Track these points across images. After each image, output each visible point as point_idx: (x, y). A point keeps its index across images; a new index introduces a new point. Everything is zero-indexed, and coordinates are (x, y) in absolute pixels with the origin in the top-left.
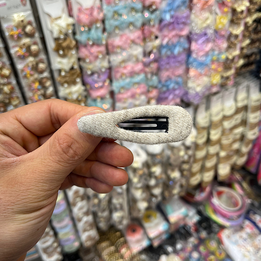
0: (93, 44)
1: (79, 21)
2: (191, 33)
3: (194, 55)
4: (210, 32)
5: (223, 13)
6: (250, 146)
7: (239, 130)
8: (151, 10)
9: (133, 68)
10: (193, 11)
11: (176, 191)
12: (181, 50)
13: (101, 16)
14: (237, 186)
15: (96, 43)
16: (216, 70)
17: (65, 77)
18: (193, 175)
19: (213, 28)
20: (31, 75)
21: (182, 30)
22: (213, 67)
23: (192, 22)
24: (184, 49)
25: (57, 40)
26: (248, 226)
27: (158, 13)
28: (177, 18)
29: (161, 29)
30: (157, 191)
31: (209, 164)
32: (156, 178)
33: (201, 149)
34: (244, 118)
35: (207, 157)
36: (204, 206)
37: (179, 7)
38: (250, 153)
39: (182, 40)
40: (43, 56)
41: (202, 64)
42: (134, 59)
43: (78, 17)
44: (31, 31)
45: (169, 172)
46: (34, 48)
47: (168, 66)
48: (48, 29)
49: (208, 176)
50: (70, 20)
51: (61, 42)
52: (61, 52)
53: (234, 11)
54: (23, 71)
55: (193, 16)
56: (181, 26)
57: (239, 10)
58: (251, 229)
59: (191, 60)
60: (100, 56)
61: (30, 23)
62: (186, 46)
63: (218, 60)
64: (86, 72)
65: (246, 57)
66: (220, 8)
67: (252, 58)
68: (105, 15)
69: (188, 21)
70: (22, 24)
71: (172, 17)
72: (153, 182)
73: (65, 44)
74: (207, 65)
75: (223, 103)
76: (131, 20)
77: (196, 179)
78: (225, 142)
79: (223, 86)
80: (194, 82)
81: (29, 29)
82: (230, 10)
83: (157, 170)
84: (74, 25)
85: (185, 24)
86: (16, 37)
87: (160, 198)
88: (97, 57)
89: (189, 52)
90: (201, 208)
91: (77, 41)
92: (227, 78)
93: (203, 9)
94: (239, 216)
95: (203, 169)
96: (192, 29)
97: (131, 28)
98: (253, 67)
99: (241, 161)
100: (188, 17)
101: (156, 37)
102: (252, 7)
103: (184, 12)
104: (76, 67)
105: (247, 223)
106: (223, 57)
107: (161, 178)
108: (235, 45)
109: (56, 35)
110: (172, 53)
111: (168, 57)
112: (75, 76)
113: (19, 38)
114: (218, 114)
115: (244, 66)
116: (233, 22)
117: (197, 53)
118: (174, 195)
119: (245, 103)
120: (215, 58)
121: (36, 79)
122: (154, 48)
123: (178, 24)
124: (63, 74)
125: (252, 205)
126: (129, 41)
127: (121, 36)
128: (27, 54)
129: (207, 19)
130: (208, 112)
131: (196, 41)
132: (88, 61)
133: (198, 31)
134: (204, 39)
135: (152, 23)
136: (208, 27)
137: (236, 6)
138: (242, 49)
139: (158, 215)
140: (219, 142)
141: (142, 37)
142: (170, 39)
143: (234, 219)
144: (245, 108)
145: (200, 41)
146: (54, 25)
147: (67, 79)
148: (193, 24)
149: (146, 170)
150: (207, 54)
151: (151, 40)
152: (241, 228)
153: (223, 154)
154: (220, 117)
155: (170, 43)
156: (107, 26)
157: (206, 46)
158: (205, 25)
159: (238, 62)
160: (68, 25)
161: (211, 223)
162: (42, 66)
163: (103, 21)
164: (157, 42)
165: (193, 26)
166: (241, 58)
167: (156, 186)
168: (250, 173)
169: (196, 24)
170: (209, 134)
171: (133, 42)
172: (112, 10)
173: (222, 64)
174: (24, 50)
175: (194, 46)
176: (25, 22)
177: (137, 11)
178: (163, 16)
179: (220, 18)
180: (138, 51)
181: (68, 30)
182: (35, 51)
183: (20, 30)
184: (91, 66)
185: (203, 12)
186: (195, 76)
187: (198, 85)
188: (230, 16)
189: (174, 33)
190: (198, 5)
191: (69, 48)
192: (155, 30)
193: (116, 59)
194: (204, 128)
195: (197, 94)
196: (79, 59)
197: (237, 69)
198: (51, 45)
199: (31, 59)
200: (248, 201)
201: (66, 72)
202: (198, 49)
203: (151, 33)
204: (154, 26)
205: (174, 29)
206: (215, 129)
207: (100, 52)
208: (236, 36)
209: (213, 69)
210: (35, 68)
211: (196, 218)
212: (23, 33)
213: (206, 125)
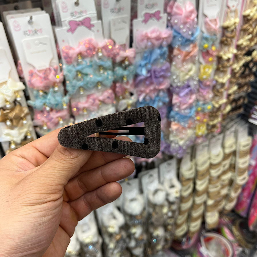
2: (171, 86)
3: (176, 109)
4: (194, 84)
5: (208, 62)
6: (239, 191)
7: (228, 176)
10: (174, 63)
11: (160, 246)
12: (161, 104)
14: (226, 231)
16: (201, 121)
18: (178, 226)
19: (197, 79)
22: (198, 118)
23: (173, 74)
24: (165, 104)
28: (155, 71)
29: (136, 85)
30: (138, 251)
31: (196, 214)
32: (136, 239)
33: (187, 201)
34: (233, 162)
35: (194, 206)
36: (192, 255)
37: (156, 60)
39: (161, 94)
41: (185, 118)
45: (151, 230)
49: (195, 226)
51: (6, 111)
53: (219, 59)
55: (173, 68)
57: (225, 57)
62: (167, 100)
63: (203, 110)
66: (204, 57)
69: (169, 74)
71: (149, 71)
72: (133, 244)
74: (191, 117)
75: (209, 151)
76: (99, 79)
77: (182, 230)
78: (212, 190)
80: (176, 136)
82: (215, 59)
83: (137, 231)
84: (24, 91)
88: (57, 124)
89: (170, 106)
92: (214, 126)
93: (184, 60)
95: (189, 219)
96: (174, 82)
97: (100, 87)
99: (230, 206)
101: (132, 94)
103: (163, 64)
106: (209, 107)
108: (222, 93)
116: (219, 70)
117: (179, 107)
118: (158, 251)
119: (234, 148)
120: (200, 109)
123: (156, 78)
130: (194, 162)
131: (178, 94)
133: (180, 84)
135: (125, 80)
137: (222, 53)
138: (229, 96)
140: (206, 191)
142: (147, 94)
144: (234, 153)
145: (183, 93)
149: (124, 234)
151: (125, 98)
153: (210, 202)
154: (207, 165)
155: (148, 98)
157: (190, 98)
158: (187, 77)
159: (225, 109)
165: (175, 79)
166: (228, 104)
170: (195, 184)
172: (74, 70)
175: (175, 100)
178: (138, 71)
179: (204, 68)
185: (185, 64)
186: (177, 130)
187: (182, 139)
188: (214, 66)
189: (152, 88)
190: (180, 57)
191: (19, 119)
192: (129, 87)
195: (180, 147)
197: (224, 115)
202: (180, 102)
204: (127, 83)
206: (200, 180)
208: (223, 85)
213: (192, 176)
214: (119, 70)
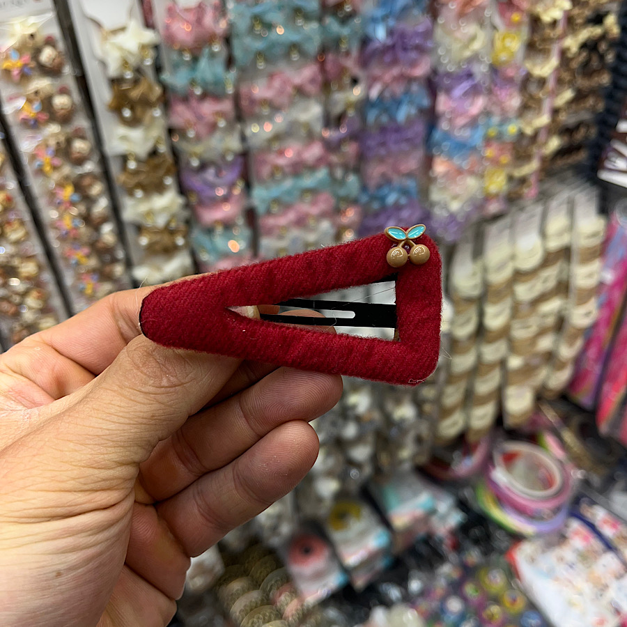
0: (205, 95)
1: (170, 39)
2: (435, 72)
3: (444, 125)
4: (480, 70)
5: (510, 24)
6: (579, 343)
7: (553, 306)
8: (341, 14)
9: (299, 154)
10: (441, 21)
11: (407, 452)
12: (413, 111)
13: (222, 25)
14: (550, 441)
15: (212, 93)
16: (495, 162)
17: (136, 173)
18: (446, 412)
19: (487, 60)
20: (55, 168)
21: (413, 64)
22: (490, 152)
23: (437, 46)
24: (422, 111)
25: (115, 82)
26: (577, 533)
27: (357, 21)
28: (403, 36)
29: (364, 62)
30: (361, 453)
31: (485, 386)
32: (358, 419)
33: (465, 351)
34: (564, 276)
35: (478, 369)
36: (474, 488)
37: (405, 9)
38: (578, 361)
39: (415, 87)
40: (82, 122)
41: (463, 147)
42: (303, 132)
43: (167, 27)
44: (54, 59)
45: (389, 406)
46: (60, 101)
47: (382, 152)
48: (94, 56)
49: (482, 416)
50: (149, 36)
51: (125, 87)
52: (127, 113)
53: (535, 21)
54: (33, 157)
55: (439, 32)
56: (413, 55)
57: (547, 18)
58: (586, 539)
59: (437, 135)
60: (222, 124)
61: (50, 42)
62: (426, 102)
63: (500, 137)
64: (188, 163)
65: (567, 131)
66: (502, 14)
67: (580, 135)
68: (231, 26)
69: (429, 44)
70: (31, 43)
71: (390, 33)
72: (350, 431)
73: (135, 94)
74: (474, 149)
75: (513, 240)
76: (294, 37)
77: (455, 424)
78: (519, 333)
79: (512, 199)
80: (444, 189)
81: (47, 55)
82: (526, 19)
84: (156, 47)
85: (421, 50)
86: (18, 74)
87: (368, 470)
88: (213, 127)
89: (431, 117)
90: (467, 493)
91: (165, 88)
92: (523, 181)
93: (462, 15)
94: (556, 510)
95: (469, 399)
96: (439, 63)
97: (295, 57)
98: (582, 156)
99: (558, 379)
100: (428, 34)
101: (355, 82)
102: (576, 11)
103: (418, 21)
104: (163, 149)
105: (575, 525)
106: (512, 129)
107: (371, 421)
108: (539, 102)
109: (113, 70)
110: (393, 118)
111: (383, 130)
112: (161, 172)
113: (25, 76)
114: (501, 267)
115: (561, 153)
116: (534, 48)
117: (450, 121)
118: (401, 462)
119: (564, 240)
120: (492, 132)
121: (67, 178)
122: (349, 105)
123: (405, 49)
124: (132, 165)
125: (586, 483)
126: (289, 90)
127: (271, 76)
128: (44, 116)
129: (473, 39)
130: (479, 263)
131: (448, 91)
132: (191, 134)
133: (451, 68)
134: (465, 86)
135: (344, 47)
136: (475, 58)
137: (539, 9)
138: (555, 112)
139: (366, 512)
140: (505, 333)
141: (320, 78)
142: (386, 86)
143: (545, 517)
144: (565, 253)
145: (458, 91)
146: (108, 47)
147: (142, 178)
148: (440, 52)
150: (473, 123)
151: (341, 88)
152: (561, 538)
153: (515, 362)
154: (506, 274)
155: (387, 94)
156: (238, 53)
157: (472, 104)
158: (467, 53)
159: (546, 143)
160: (143, 47)
161: (491, 529)
162: (80, 146)
163: (227, 40)
164: (357, 92)
165: (441, 56)
166: (554, 133)
167: (359, 440)
168: (579, 409)
169: (448, 51)
170: (481, 315)
171: (300, 92)
172: (249, 13)
173: (509, 147)
174: (37, 106)
175: (443, 104)
176: (40, 38)
177: (307, 17)
178: (369, 30)
180: (312, 112)
181: (142, 60)
182: (62, 109)
183: (27, 57)
184: (198, 149)
185: (463, 23)
186: (446, 175)
187: (455, 197)
188: (524, 33)
189: (395, 71)
190: (452, 6)
191: (146, 103)
192: (351, 64)
193: (259, 131)
194: (469, 300)
195: (452, 217)
196: (171, 131)
197: (544, 160)
198: (102, 95)
199: (54, 129)
200: (577, 475)
201: (138, 160)
202: (453, 111)
203: (342, 70)
204: (348, 54)
205: (395, 62)
206: (495, 303)
207: (221, 114)
208: (542, 82)
209: (487, 159)
210: (64, 151)
211: (455, 519)
212: (33, 64)
213: (475, 293)
214: (332, 24)
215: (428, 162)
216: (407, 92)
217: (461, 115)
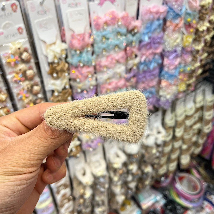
0: (84, 66)
1: (71, 47)
2: (164, 50)
3: (166, 69)
4: (179, 49)
5: (189, 33)
6: (205, 138)
7: (198, 126)
8: (133, 33)
9: (116, 84)
10: (166, 33)
11: (147, 182)
12: (156, 65)
13: (91, 40)
14: (194, 172)
15: (87, 65)
16: (182, 80)
17: (58, 96)
18: (161, 166)
19: (181, 45)
20: (27, 97)
21: (156, 48)
22: (180, 77)
23: (165, 41)
24: (158, 64)
25: (51, 64)
26: (207, 206)
27: (138, 35)
28: (154, 39)
29: (139, 49)
30: (132, 185)
31: (174, 156)
32: (133, 174)
33: (168, 145)
34: (201, 116)
35: (173, 150)
36: (169, 190)
37: (155, 30)
39: (157, 56)
40: (37, 79)
42: (118, 76)
43: (71, 42)
44: (28, 57)
45: (143, 167)
46: (30, 73)
47: (144, 79)
48: (42, 54)
49: (173, 166)
50: (64, 46)
51: (55, 65)
52: (55, 75)
53: (197, 30)
54: (18, 94)
55: (165, 37)
56: (157, 45)
57: (201, 29)
58: (210, 208)
59: (163, 73)
60: (90, 76)
61: (26, 50)
62: (160, 61)
63: (184, 72)
64: (77, 90)
66: (186, 29)
67: (207, 67)
68: (94, 39)
69: (163, 41)
70: (18, 51)
71: (150, 38)
72: (130, 178)
73: (58, 68)
74: (175, 76)
75: (185, 105)
76: (117, 42)
77: (163, 170)
78: (186, 137)
79: (186, 93)
80: (165, 91)
81: (25, 56)
82: (194, 30)
83: (134, 168)
84: (66, 50)
85: (159, 43)
86: (13, 64)
87: (134, 190)
88: (87, 77)
89: (161, 67)
90: (167, 193)
91: (69, 64)
92: (189, 85)
93: (174, 30)
94: (199, 199)
95: (169, 160)
96: (165, 47)
97: (117, 49)
98: (207, 74)
99: (198, 151)
100: (162, 38)
101: (136, 56)
103: (157, 34)
104: (67, 87)
105: (206, 203)
106: (188, 69)
108: (197, 58)
109: (50, 60)
110: (148, 68)
111: (144, 72)
112: (67, 95)
113: (16, 64)
114: (181, 115)
116: (196, 40)
117: (168, 67)
118: (146, 186)
119: (202, 104)
120: (181, 70)
121: (31, 101)
122: (134, 65)
123: (154, 43)
124: (56, 94)
125: (208, 187)
126: (114, 61)
127: (108, 57)
128: (24, 79)
129: (177, 38)
130: (174, 114)
131: (168, 57)
132: (78, 80)
133: (170, 49)
134: (174, 55)
135: (134, 44)
136: (178, 45)
137: (199, 26)
138: (201, 61)
139: (132, 203)
140: (182, 138)
141: (125, 57)
142: (147, 57)
143: (195, 201)
144: (202, 108)
145: (171, 57)
146: (48, 51)
147: (60, 98)
148: (166, 44)
149: (124, 169)
150: (176, 68)
151: (132, 59)
152: (202, 208)
153: (185, 147)
154: (183, 117)
156: (96, 49)
157: (176, 61)
158: (175, 44)
159: (197, 71)
160: (62, 50)
161: (176, 205)
162: (36, 88)
163: (92, 45)
164: (137, 61)
165: (166, 45)
169: (169, 43)
170: (174, 132)
171: (118, 61)
172: (100, 35)
173: (187, 75)
174: (20, 75)
175: (166, 61)
176: (22, 49)
177: (121, 35)
178: (142, 38)
179: (187, 38)
180: (121, 69)
181: (62, 55)
182: (30, 75)
183: (17, 56)
184: (80, 85)
185: (174, 33)
186: (166, 86)
187: (168, 94)
188: (194, 36)
189: (150, 51)
190: (171, 28)
191: (62, 71)
192: (135, 50)
193: (102, 77)
194: (170, 128)
195: (167, 100)
196: (70, 80)
197: (197, 77)
198: (45, 68)
199: (27, 83)
200: (205, 185)
201: (59, 92)
202: (169, 64)
203: (132, 52)
204: (134, 47)
205: (151, 48)
206: (179, 128)
207: (90, 72)
208: (198, 51)
209: (180, 79)
210: (30, 90)
211: (163, 202)
212: (19, 59)
213: (173, 125)
214: (130, 37)
215: (159, 82)
216: (154, 58)
217: (172, 65)
